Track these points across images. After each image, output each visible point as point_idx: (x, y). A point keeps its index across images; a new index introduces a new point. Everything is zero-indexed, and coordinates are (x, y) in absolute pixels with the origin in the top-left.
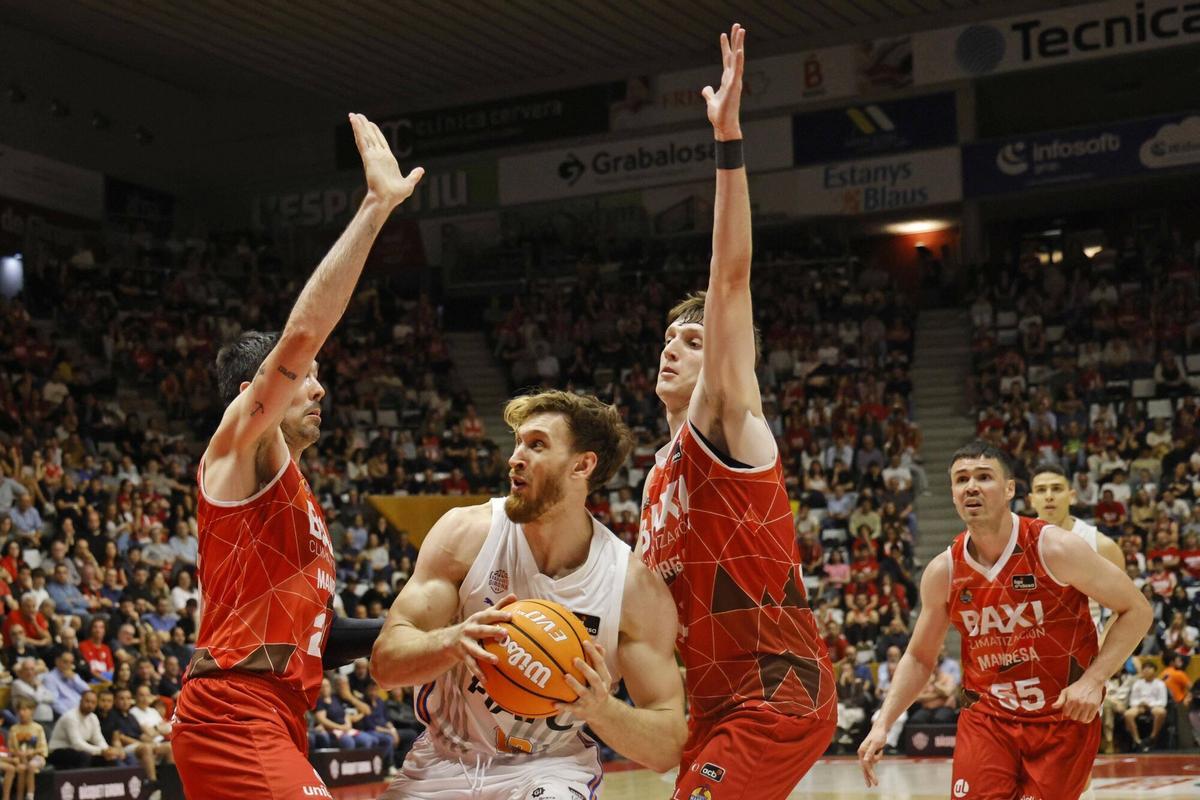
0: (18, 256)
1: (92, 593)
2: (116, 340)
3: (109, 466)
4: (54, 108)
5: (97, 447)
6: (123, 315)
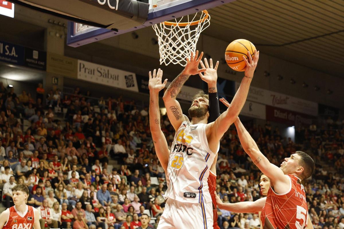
0: (293, 127)
1: (316, 224)
2: (322, 150)
3: (320, 187)
4: (303, 85)
5: (316, 182)
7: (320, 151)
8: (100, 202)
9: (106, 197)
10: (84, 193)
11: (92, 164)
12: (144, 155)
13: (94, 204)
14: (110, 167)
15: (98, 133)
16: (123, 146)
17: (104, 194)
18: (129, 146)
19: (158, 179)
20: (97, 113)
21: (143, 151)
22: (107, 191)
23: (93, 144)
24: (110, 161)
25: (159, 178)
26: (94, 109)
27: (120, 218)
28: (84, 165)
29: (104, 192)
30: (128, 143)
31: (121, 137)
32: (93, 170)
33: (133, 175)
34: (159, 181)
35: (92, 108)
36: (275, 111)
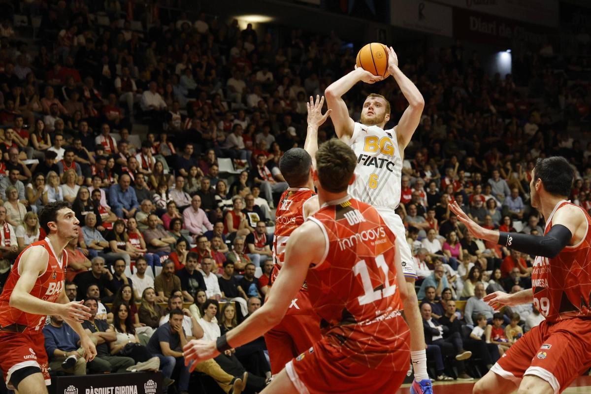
0: (509, 51)
2: (567, 98)
6: (570, 83)
7: (562, 99)
8: (114, 209)
9: (127, 200)
10: (79, 193)
11: (96, 134)
12: (204, 113)
13: (103, 215)
14: (134, 139)
15: (106, 68)
16: (160, 93)
17: (124, 194)
18: (173, 94)
19: (233, 163)
20: (104, 27)
21: (201, 105)
22: (130, 188)
23: (96, 92)
24: (135, 127)
25: (235, 160)
26: (96, 19)
27: (157, 242)
28: (80, 136)
29: (124, 191)
30: (169, 88)
31: (155, 75)
32: (99, 145)
33: (180, 154)
34: (235, 166)
35: (91, 17)
36: (472, 19)
